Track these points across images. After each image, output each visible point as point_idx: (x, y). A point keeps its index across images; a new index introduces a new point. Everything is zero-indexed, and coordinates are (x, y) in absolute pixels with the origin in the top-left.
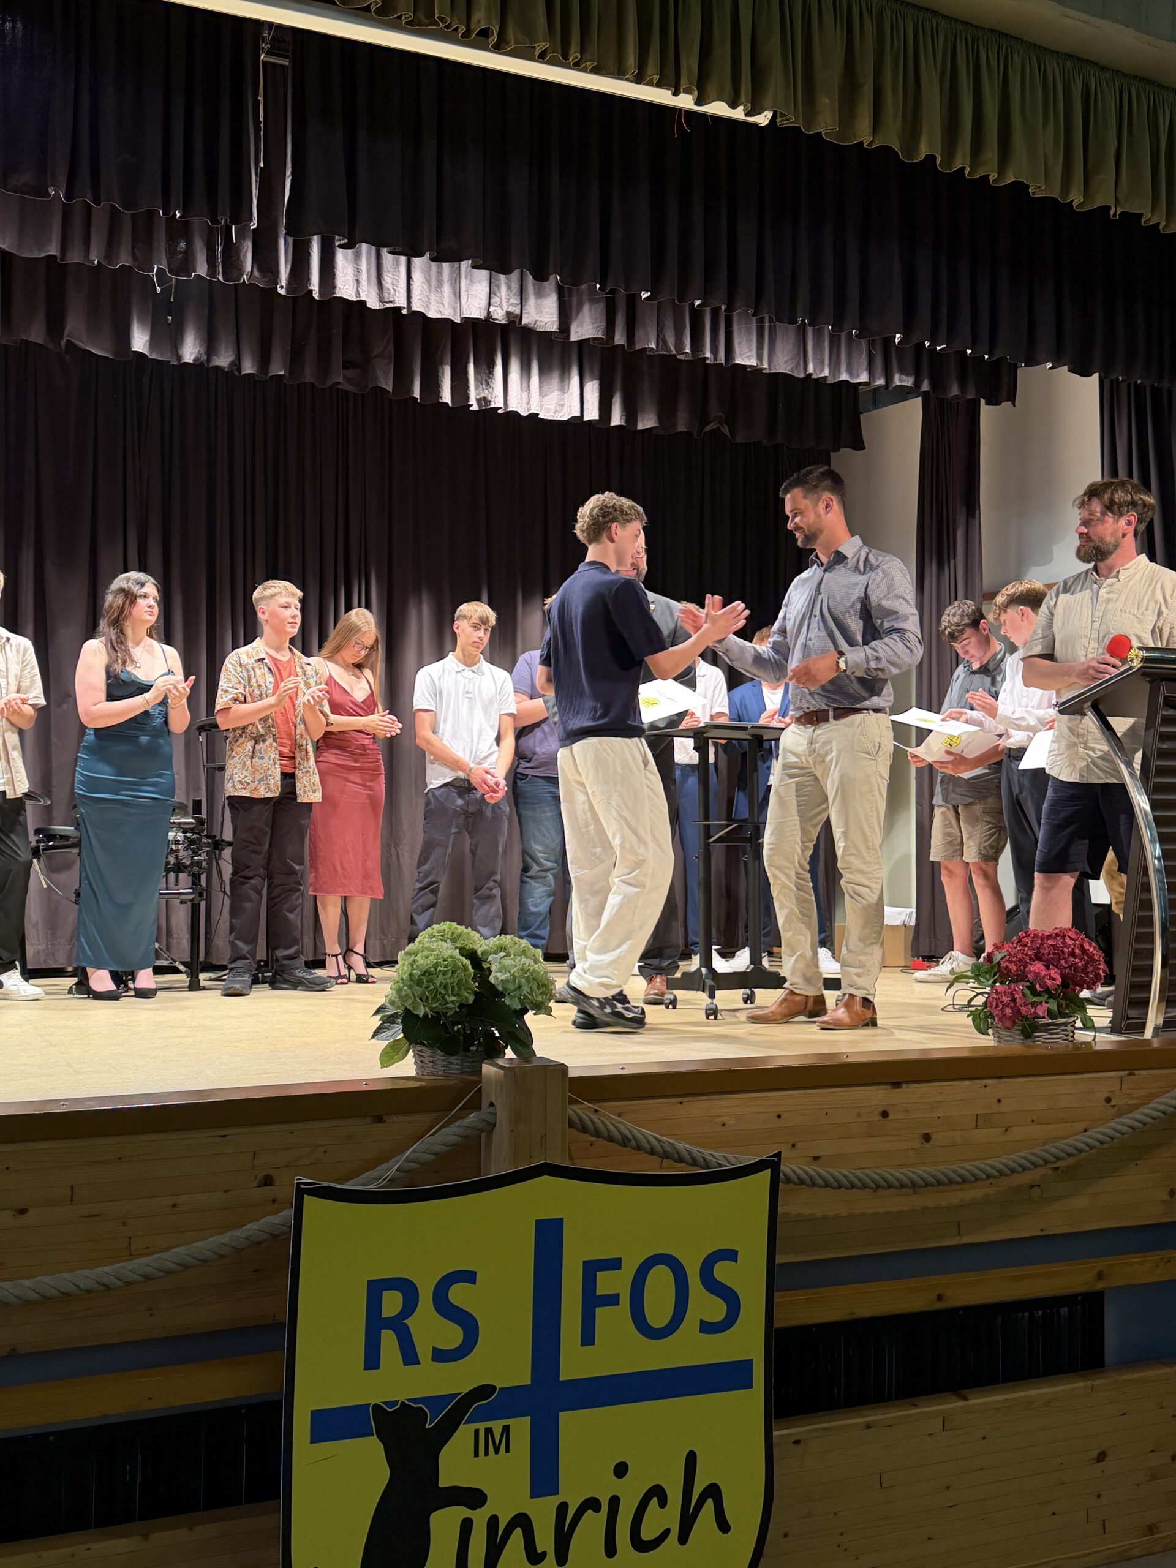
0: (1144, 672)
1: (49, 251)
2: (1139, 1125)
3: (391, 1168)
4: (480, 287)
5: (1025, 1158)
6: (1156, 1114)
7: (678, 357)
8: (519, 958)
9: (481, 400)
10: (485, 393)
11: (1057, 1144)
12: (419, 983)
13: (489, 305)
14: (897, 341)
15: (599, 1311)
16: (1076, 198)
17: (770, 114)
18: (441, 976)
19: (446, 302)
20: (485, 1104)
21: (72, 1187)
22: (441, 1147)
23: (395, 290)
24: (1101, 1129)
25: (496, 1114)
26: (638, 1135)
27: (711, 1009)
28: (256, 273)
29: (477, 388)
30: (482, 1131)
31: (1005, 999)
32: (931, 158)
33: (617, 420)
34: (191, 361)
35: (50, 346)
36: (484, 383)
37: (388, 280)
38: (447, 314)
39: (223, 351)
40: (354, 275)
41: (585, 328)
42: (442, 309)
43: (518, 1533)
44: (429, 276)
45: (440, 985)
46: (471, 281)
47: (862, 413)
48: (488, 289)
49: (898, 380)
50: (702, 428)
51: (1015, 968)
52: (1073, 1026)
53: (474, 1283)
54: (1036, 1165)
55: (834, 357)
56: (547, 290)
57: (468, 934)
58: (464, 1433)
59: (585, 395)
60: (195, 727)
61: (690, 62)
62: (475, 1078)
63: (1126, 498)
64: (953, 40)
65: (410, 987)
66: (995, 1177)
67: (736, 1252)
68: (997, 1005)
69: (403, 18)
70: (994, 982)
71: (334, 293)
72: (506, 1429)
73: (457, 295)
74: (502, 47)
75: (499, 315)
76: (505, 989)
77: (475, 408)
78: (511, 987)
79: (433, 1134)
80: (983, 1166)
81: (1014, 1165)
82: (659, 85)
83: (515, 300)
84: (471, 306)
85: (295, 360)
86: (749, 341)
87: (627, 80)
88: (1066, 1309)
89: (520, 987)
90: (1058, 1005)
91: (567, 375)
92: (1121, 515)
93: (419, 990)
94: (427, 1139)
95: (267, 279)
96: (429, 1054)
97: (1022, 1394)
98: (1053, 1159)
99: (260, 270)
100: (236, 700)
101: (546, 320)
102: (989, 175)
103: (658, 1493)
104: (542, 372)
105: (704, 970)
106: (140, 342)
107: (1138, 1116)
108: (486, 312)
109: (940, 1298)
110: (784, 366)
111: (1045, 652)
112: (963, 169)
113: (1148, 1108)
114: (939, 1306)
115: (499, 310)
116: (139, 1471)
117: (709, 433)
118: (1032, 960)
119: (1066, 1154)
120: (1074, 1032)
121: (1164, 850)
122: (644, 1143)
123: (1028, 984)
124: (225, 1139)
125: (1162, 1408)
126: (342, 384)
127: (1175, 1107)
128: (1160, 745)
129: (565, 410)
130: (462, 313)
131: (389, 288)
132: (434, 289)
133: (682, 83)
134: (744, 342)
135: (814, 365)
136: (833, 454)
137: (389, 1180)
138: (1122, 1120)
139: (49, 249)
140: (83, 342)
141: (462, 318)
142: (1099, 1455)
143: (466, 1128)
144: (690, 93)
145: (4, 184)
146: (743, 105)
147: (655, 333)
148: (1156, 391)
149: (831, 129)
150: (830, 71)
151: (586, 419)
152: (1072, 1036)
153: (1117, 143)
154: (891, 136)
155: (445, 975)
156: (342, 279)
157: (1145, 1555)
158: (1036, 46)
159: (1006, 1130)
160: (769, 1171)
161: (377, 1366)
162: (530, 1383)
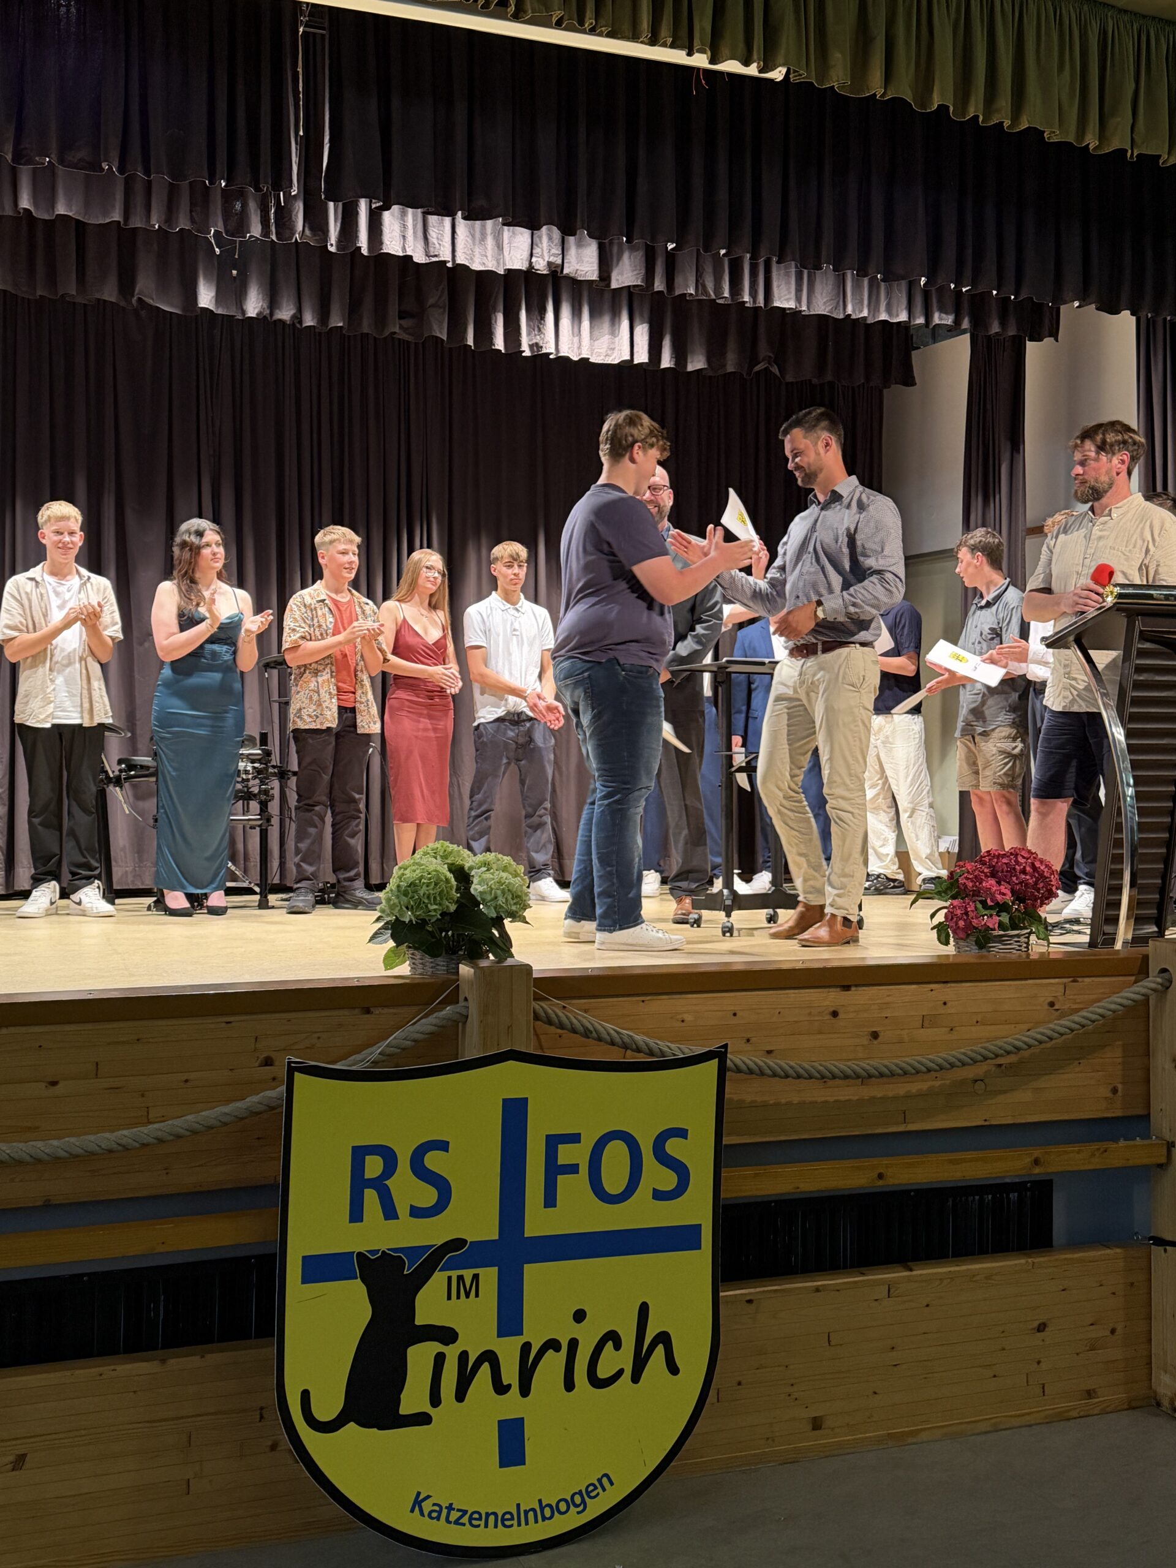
0: (1117, 608)
1: (112, 217)
2: (1078, 1026)
3: (375, 1052)
4: (521, 243)
5: (964, 1054)
6: (1094, 1017)
7: (718, 301)
8: (497, 872)
9: (534, 346)
10: (537, 339)
11: (1000, 1043)
12: (406, 894)
13: (531, 255)
14: (922, 284)
15: (560, 1178)
16: (1091, 140)
17: (784, 70)
18: (424, 886)
19: (489, 253)
20: (461, 998)
21: (97, 1064)
22: (419, 1035)
23: (440, 244)
24: (1038, 1030)
25: (468, 1007)
26: (599, 1028)
27: (727, 927)
28: (307, 232)
29: (529, 334)
30: (457, 1022)
31: (959, 912)
32: (943, 108)
33: (666, 362)
34: (254, 315)
35: (123, 304)
36: (536, 329)
37: (433, 234)
38: (490, 265)
39: (285, 305)
40: (401, 231)
41: (625, 276)
42: (485, 261)
43: (486, 1368)
44: (474, 230)
45: (424, 895)
46: (513, 234)
47: (919, 348)
48: (530, 240)
49: (937, 319)
50: (751, 367)
51: (971, 884)
52: (1028, 938)
54: (975, 1062)
55: (874, 297)
57: (459, 851)
58: (439, 1279)
59: (636, 338)
60: (261, 664)
61: (703, 24)
62: (454, 977)
63: (1117, 438)
65: (398, 897)
66: (936, 1071)
67: (686, 1131)
68: (952, 919)
70: (954, 897)
71: (381, 249)
72: (476, 1277)
73: (500, 246)
74: (520, 15)
75: (540, 266)
76: (484, 900)
77: (527, 353)
78: (488, 898)
79: (413, 1024)
81: (954, 1060)
82: (673, 46)
83: (557, 251)
84: (513, 258)
85: (353, 311)
87: (642, 42)
88: (1016, 1194)
89: (496, 898)
90: (1010, 919)
91: (617, 319)
92: (1114, 454)
93: (404, 900)
94: (410, 1028)
95: (317, 237)
96: (418, 957)
97: (964, 1268)
99: (311, 229)
100: (303, 638)
101: (587, 269)
102: (1003, 122)
103: (613, 1338)
104: (592, 318)
105: (726, 892)
106: (206, 298)
107: (1076, 1018)
108: (527, 263)
109: (880, 1176)
110: (823, 307)
111: (1042, 586)
112: (976, 117)
113: (1087, 1012)
114: (880, 1183)
115: (541, 261)
116: (162, 1308)
117: (758, 373)
118: (986, 876)
119: (1006, 1051)
120: (1028, 943)
121: (1134, 777)
122: (605, 1035)
123: (980, 899)
124: (229, 1025)
125: (1101, 1285)
126: (399, 334)
127: (1114, 1011)
128: (1136, 677)
129: (615, 355)
130: (504, 264)
131: (435, 241)
132: (477, 241)
133: (695, 44)
134: (783, 286)
135: (853, 305)
136: (885, 391)
137: (372, 1062)
138: (1062, 1022)
139: (113, 215)
140: (153, 300)
141: (505, 270)
142: (1040, 1325)
143: (444, 1019)
144: (704, 53)
145: (61, 161)
146: (756, 62)
147: (694, 278)
149: (844, 82)
150: (842, 25)
151: (636, 362)
152: (1025, 948)
153: (1134, 86)
154: (904, 89)
155: (428, 886)
156: (388, 236)
157: (1082, 1417)
159: (952, 1029)
160: (717, 1060)
161: (360, 1219)
162: (497, 1238)
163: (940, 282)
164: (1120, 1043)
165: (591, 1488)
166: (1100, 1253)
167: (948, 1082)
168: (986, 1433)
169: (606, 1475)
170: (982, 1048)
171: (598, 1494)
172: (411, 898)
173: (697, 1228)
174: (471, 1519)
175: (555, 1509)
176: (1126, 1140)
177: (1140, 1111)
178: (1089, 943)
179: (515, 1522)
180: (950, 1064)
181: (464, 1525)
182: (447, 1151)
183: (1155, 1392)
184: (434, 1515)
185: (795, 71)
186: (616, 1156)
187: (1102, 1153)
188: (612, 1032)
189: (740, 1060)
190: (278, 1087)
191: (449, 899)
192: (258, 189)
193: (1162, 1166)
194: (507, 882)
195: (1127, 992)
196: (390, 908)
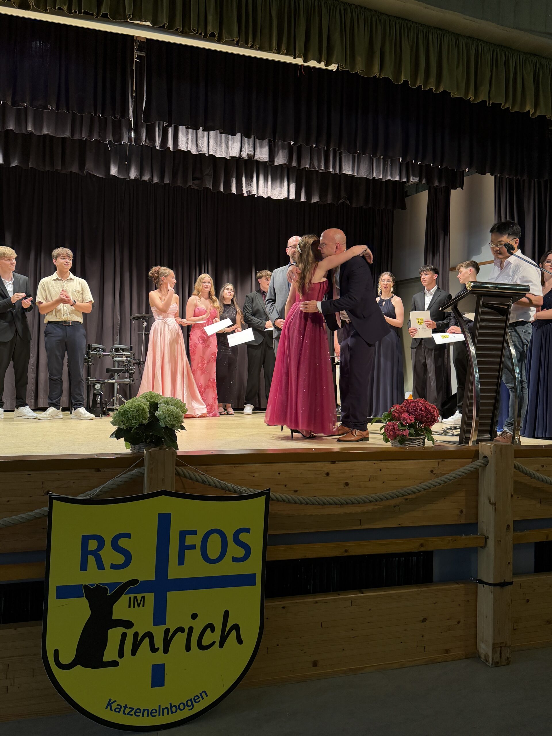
0: (472, 292)
1: (66, 134)
2: (443, 482)
3: (97, 490)
4: (237, 144)
5: (388, 494)
6: (451, 478)
7: (319, 171)
8: (169, 406)
9: (249, 192)
10: (249, 189)
11: (405, 489)
13: (241, 151)
15: (186, 551)
16: (471, 97)
17: (337, 66)
19: (223, 150)
22: (121, 482)
23: (202, 146)
24: (424, 484)
25: (144, 469)
26: (210, 480)
28: (147, 141)
29: (246, 187)
30: (139, 477)
31: (391, 428)
32: (406, 82)
33: (303, 199)
34: (133, 178)
35: (81, 174)
36: (249, 185)
37: (200, 142)
38: (224, 155)
39: (146, 174)
40: (186, 141)
41: (280, 160)
42: (222, 154)
43: (147, 640)
44: (217, 141)
45: (130, 416)
46: (233, 142)
47: (410, 196)
48: (240, 145)
49: (412, 179)
50: (338, 201)
51: (397, 415)
52: (424, 440)
54: (393, 498)
55: (385, 170)
56: (264, 144)
58: (124, 598)
59: (290, 189)
61: (300, 44)
64: (417, 33)
66: (374, 502)
67: (250, 529)
68: (388, 431)
69: (179, 30)
70: (390, 421)
71: (178, 148)
72: (143, 597)
73: (227, 147)
74: (221, 41)
75: (244, 155)
77: (245, 195)
78: (162, 418)
79: (117, 477)
80: (368, 497)
81: (383, 497)
82: (287, 54)
83: (252, 149)
84: (233, 152)
85: (174, 176)
87: (274, 53)
89: (165, 418)
90: (415, 431)
91: (283, 181)
94: (116, 479)
95: (151, 143)
96: (133, 445)
97: (388, 592)
98: (402, 495)
99: (149, 140)
101: (264, 157)
102: (432, 88)
103: (211, 627)
104: (273, 180)
106: (114, 171)
107: (442, 478)
108: (239, 154)
109: (346, 551)
110: (364, 174)
113: (448, 476)
114: (346, 554)
115: (244, 153)
117: (341, 203)
118: (404, 411)
119: (408, 493)
120: (423, 442)
121: (479, 369)
122: (212, 483)
123: (401, 422)
124: (30, 476)
125: (454, 601)
126: (193, 186)
127: (460, 476)
128: (480, 324)
129: (282, 196)
130: (230, 155)
131: (201, 146)
132: (218, 145)
133: (297, 53)
134: (347, 165)
135: (376, 173)
136: (394, 211)
137: (95, 495)
138: (437, 480)
139: (66, 133)
140: (93, 172)
141: (230, 157)
142: (423, 619)
143: (133, 474)
144: (301, 57)
145: (31, 105)
146: (323, 62)
147: (309, 161)
148: (518, 181)
149: (362, 71)
150: (361, 46)
151: (290, 199)
152: (422, 444)
153: (490, 74)
154: (388, 73)
155: (133, 412)
156: (181, 142)
157: (442, 662)
158: (454, 33)
159: (384, 482)
160: (265, 496)
161: (86, 569)
162: (154, 579)
163: (408, 159)
164: (464, 490)
165: (197, 698)
166: (453, 586)
167: (382, 506)
168: (397, 669)
169: (204, 692)
170: (396, 491)
171: (200, 701)
172: (124, 417)
173: (254, 575)
174: (136, 712)
175: (178, 708)
176: (465, 535)
177: (473, 521)
178: (459, 441)
179: (158, 714)
180: (380, 499)
181: (132, 715)
182: (130, 538)
183: (478, 651)
184: (117, 710)
185: (341, 66)
186: (215, 541)
187: (454, 541)
188: (216, 482)
189: (278, 495)
190: (46, 506)
191: (144, 418)
192: (115, 118)
193: (482, 547)
194: (172, 410)
195: (467, 467)
196: (115, 421)
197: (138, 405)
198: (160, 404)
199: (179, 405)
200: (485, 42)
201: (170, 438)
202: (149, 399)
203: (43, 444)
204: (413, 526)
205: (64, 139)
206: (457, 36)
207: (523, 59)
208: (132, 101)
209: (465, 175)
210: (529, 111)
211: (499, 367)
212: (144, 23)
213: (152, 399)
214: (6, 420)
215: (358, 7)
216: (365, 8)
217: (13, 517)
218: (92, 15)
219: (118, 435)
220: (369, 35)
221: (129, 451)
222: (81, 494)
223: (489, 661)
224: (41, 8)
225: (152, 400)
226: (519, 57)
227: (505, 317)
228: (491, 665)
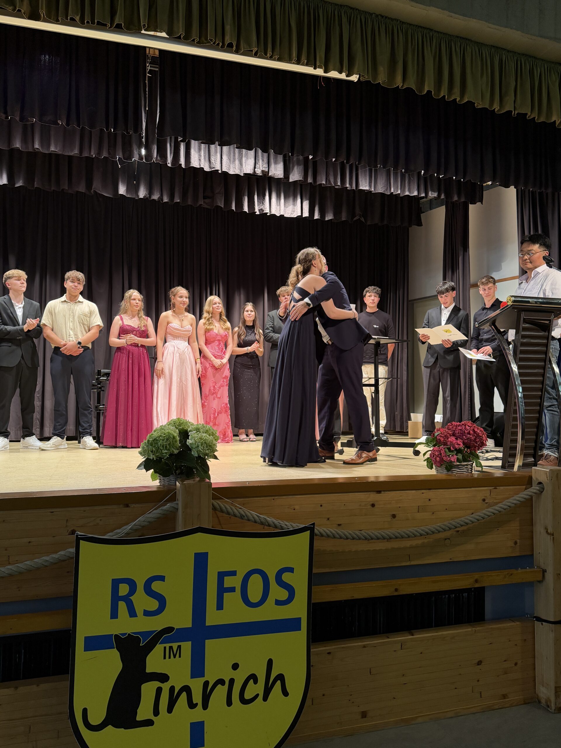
0: (512, 307)
2: (497, 512)
3: (127, 529)
4: (251, 161)
5: (440, 527)
6: (505, 507)
7: (335, 187)
8: (201, 433)
9: (261, 210)
10: (262, 207)
11: (456, 520)
12: (151, 445)
13: (255, 168)
14: (422, 174)
15: (225, 595)
16: (496, 107)
17: (358, 76)
18: (161, 441)
19: (237, 167)
20: (177, 500)
22: (153, 519)
23: (215, 163)
24: (477, 514)
25: (178, 504)
26: (249, 514)
28: (159, 158)
29: (258, 205)
30: (172, 512)
31: (437, 453)
32: (429, 92)
33: (317, 216)
34: (142, 197)
35: (88, 193)
36: (262, 203)
37: (212, 159)
38: (237, 172)
39: (155, 193)
40: (198, 157)
41: (295, 176)
42: (235, 170)
43: (184, 695)
44: (230, 157)
45: (160, 445)
46: (247, 158)
47: (424, 212)
48: (254, 161)
49: (430, 194)
50: (352, 219)
51: (443, 439)
52: (472, 466)
53: (164, 581)
54: (445, 530)
55: (403, 185)
56: (279, 161)
58: (159, 648)
59: (303, 206)
61: (321, 54)
62: (174, 487)
64: (440, 41)
65: (147, 446)
66: (425, 535)
67: (293, 568)
68: (434, 456)
69: (195, 40)
70: (434, 446)
71: (190, 165)
72: (179, 647)
73: (241, 164)
74: (239, 51)
75: (259, 172)
76: (192, 447)
77: (258, 213)
78: (194, 446)
79: (149, 513)
80: (418, 530)
81: (434, 530)
82: (307, 65)
83: (266, 166)
84: (247, 168)
85: (184, 196)
86: (366, 179)
87: (293, 63)
88: (466, 594)
89: (198, 447)
90: (462, 457)
91: (296, 199)
93: (151, 447)
94: (147, 515)
95: (163, 160)
96: (162, 477)
97: (440, 633)
98: (454, 527)
99: (160, 157)
101: (279, 173)
102: (456, 99)
103: (253, 677)
104: (285, 198)
106: (122, 190)
107: (497, 508)
108: (253, 171)
109: (396, 590)
110: (381, 190)
112: (444, 96)
113: (502, 504)
114: (396, 594)
115: (259, 170)
116: (22, 657)
117: (356, 220)
118: (450, 436)
119: (460, 525)
120: (472, 469)
121: (523, 388)
122: (251, 518)
123: (448, 447)
124: (53, 513)
125: (510, 641)
126: (203, 205)
127: (515, 504)
128: (522, 340)
129: (295, 213)
130: (243, 171)
131: (213, 162)
132: (232, 162)
133: (317, 63)
134: (363, 181)
135: (394, 189)
136: (410, 228)
137: (125, 534)
138: (490, 510)
139: (75, 151)
140: (100, 191)
141: (244, 173)
142: (478, 662)
143: (165, 510)
144: (322, 68)
145: (40, 120)
146: (344, 72)
147: (325, 177)
148: (541, 194)
149: (384, 81)
150: (383, 56)
151: (303, 216)
152: (470, 471)
153: (515, 83)
154: (411, 84)
155: (163, 441)
156: (193, 159)
157: (501, 708)
158: (477, 42)
159: (433, 513)
160: (309, 531)
161: (116, 617)
162: (191, 626)
163: (430, 173)
164: (518, 519)
166: (509, 625)
167: (432, 540)
168: (451, 718)
170: (449, 523)
172: (154, 447)
173: (300, 618)
176: (522, 569)
177: (529, 553)
178: (502, 465)
180: (432, 532)
183: (538, 695)
185: (362, 75)
186: (256, 583)
187: (510, 575)
188: (255, 516)
189: (321, 530)
190: (72, 547)
191: (175, 447)
192: (128, 133)
193: (540, 582)
194: (204, 438)
195: (522, 494)
196: (144, 452)
197: (168, 433)
198: (190, 431)
199: (210, 432)
200: (508, 51)
201: (202, 468)
202: (177, 427)
203: (57, 477)
204: (466, 561)
205: (70, 157)
206: (480, 45)
207: (547, 68)
208: (145, 116)
209: (484, 189)
210: (555, 121)
211: (541, 386)
212: (159, 34)
213: (180, 426)
214: (12, 451)
215: (379, 16)
216: (386, 17)
217: (34, 560)
218: (105, 25)
219: (147, 465)
220: (391, 44)
221: (157, 483)
222: (110, 532)
223: (551, 706)
224: (52, 18)
225: (181, 428)
226: (544, 65)
227: (547, 334)
228: (553, 711)
